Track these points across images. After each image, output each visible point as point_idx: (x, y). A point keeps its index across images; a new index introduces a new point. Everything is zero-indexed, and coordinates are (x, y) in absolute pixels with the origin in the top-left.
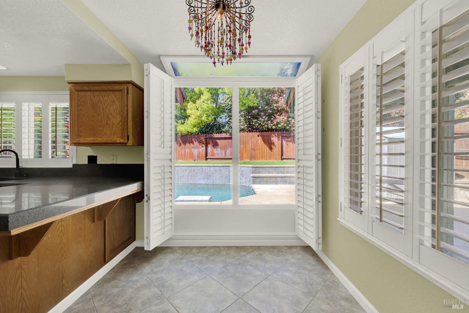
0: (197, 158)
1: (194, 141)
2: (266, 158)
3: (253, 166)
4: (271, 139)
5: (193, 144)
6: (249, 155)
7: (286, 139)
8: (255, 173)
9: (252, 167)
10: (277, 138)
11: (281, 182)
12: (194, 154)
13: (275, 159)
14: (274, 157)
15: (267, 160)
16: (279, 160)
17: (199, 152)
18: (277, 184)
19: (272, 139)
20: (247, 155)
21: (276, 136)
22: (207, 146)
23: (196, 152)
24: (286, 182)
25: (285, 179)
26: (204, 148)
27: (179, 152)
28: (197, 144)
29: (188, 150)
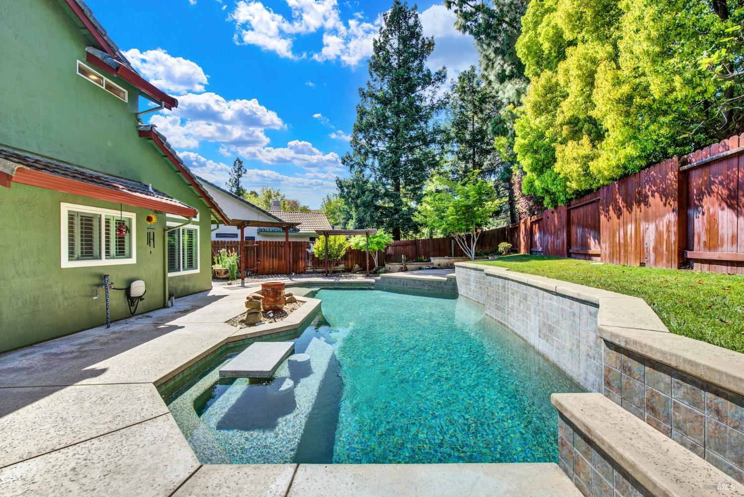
0: (652, 257)
1: (650, 194)
5: (647, 204)
12: (646, 240)
17: (659, 234)
22: (686, 207)
23: (650, 234)
26: (671, 217)
27: (614, 237)
28: (656, 201)
29: (631, 228)
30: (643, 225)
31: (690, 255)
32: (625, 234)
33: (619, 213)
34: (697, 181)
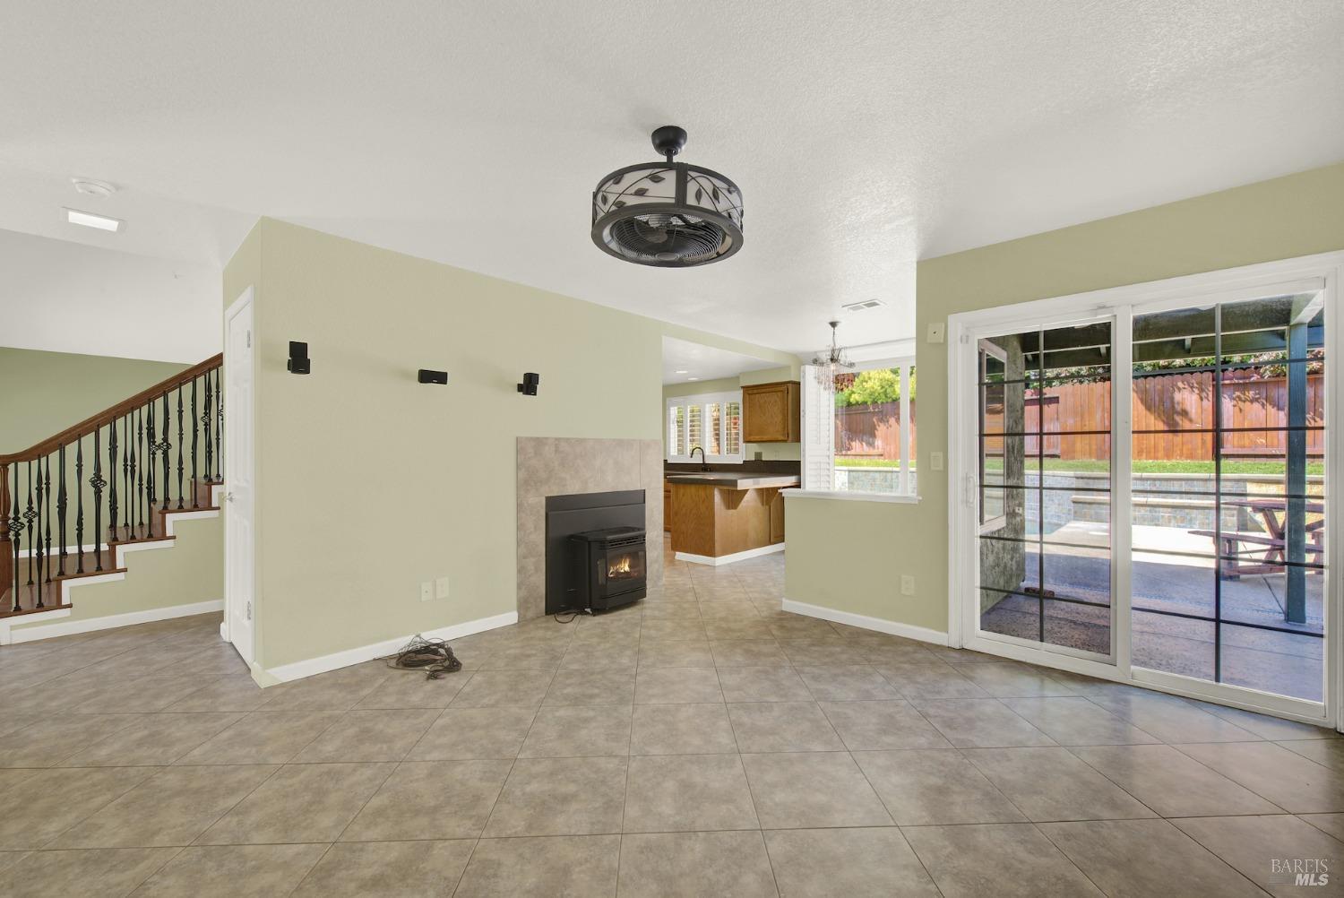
2: (1152, 454)
3: (1079, 473)
4: (1172, 398)
6: (1094, 447)
7: (1238, 393)
9: (1077, 478)
10: (1196, 391)
11: (1173, 521)
13: (1187, 458)
14: (1184, 451)
15: (1157, 458)
16: (1202, 459)
18: (1156, 525)
19: (1178, 396)
20: (1087, 447)
21: (1192, 387)
24: (1191, 520)
25: (1187, 514)
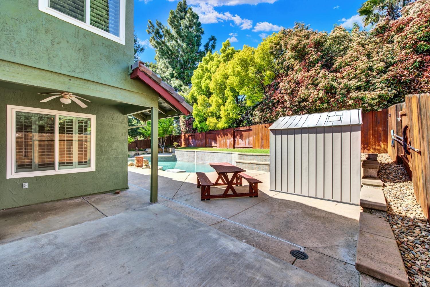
0: (229, 147)
1: (228, 134)
5: (228, 136)
6: (259, 145)
8: (241, 159)
17: (230, 142)
18: (253, 170)
22: (234, 137)
23: (228, 142)
25: (260, 166)
26: (232, 139)
27: (220, 142)
28: (230, 135)
29: (224, 140)
30: (227, 140)
31: (235, 146)
32: (223, 142)
33: (221, 136)
34: (236, 133)
